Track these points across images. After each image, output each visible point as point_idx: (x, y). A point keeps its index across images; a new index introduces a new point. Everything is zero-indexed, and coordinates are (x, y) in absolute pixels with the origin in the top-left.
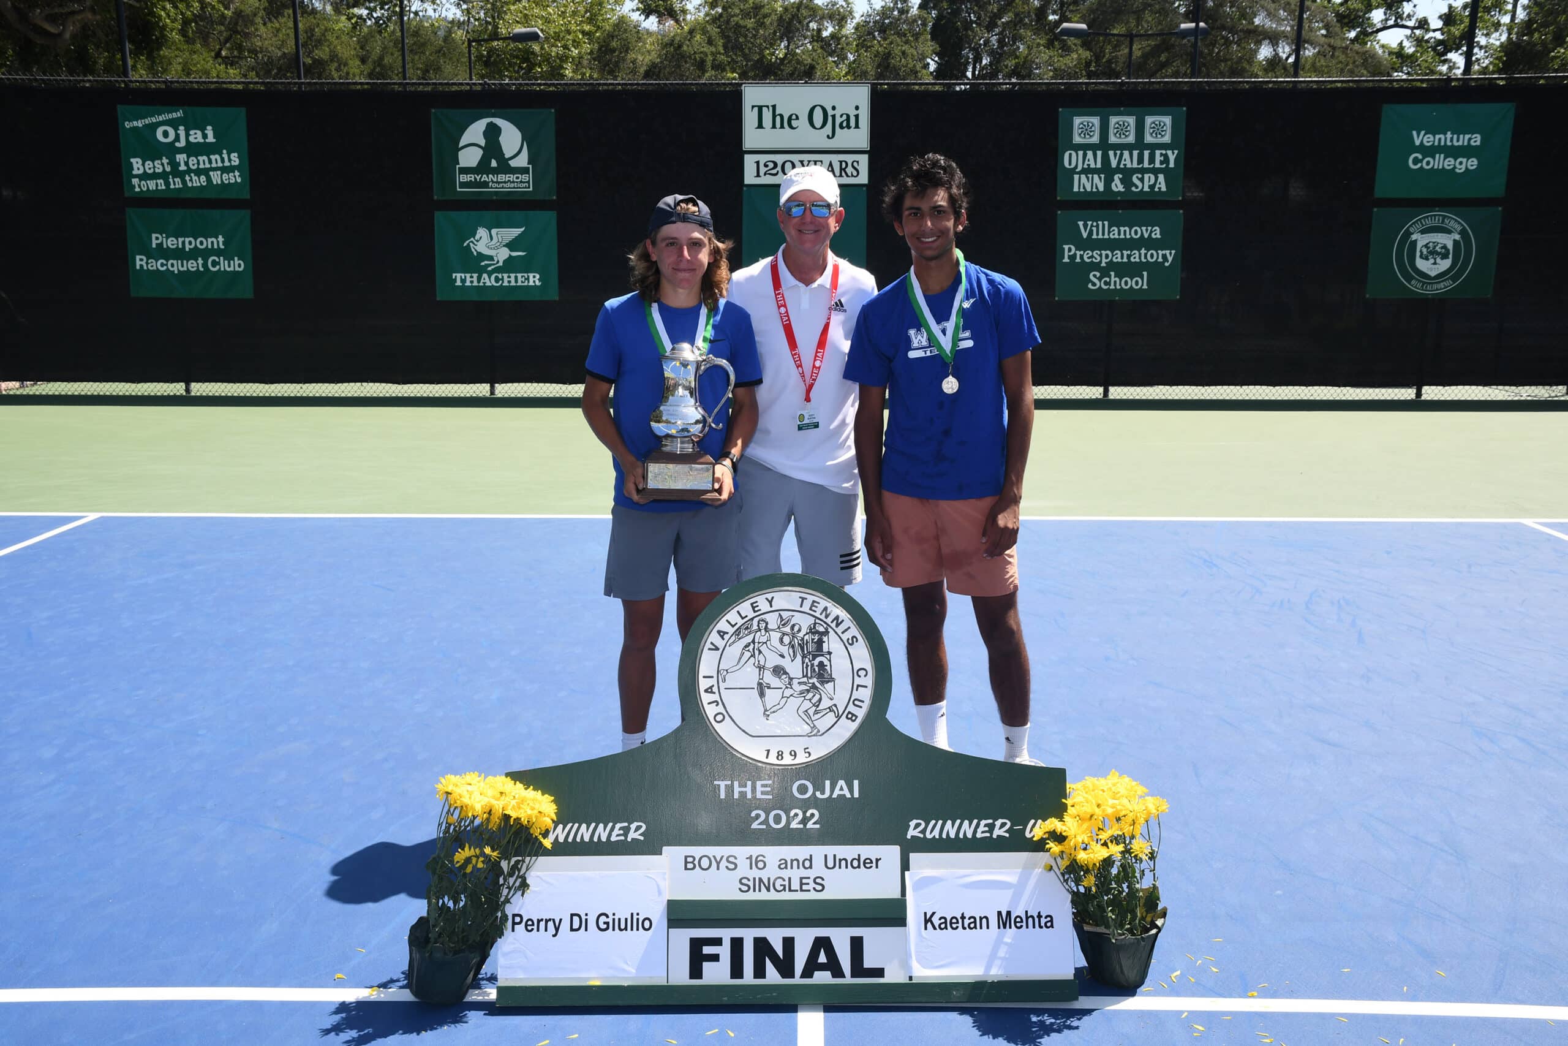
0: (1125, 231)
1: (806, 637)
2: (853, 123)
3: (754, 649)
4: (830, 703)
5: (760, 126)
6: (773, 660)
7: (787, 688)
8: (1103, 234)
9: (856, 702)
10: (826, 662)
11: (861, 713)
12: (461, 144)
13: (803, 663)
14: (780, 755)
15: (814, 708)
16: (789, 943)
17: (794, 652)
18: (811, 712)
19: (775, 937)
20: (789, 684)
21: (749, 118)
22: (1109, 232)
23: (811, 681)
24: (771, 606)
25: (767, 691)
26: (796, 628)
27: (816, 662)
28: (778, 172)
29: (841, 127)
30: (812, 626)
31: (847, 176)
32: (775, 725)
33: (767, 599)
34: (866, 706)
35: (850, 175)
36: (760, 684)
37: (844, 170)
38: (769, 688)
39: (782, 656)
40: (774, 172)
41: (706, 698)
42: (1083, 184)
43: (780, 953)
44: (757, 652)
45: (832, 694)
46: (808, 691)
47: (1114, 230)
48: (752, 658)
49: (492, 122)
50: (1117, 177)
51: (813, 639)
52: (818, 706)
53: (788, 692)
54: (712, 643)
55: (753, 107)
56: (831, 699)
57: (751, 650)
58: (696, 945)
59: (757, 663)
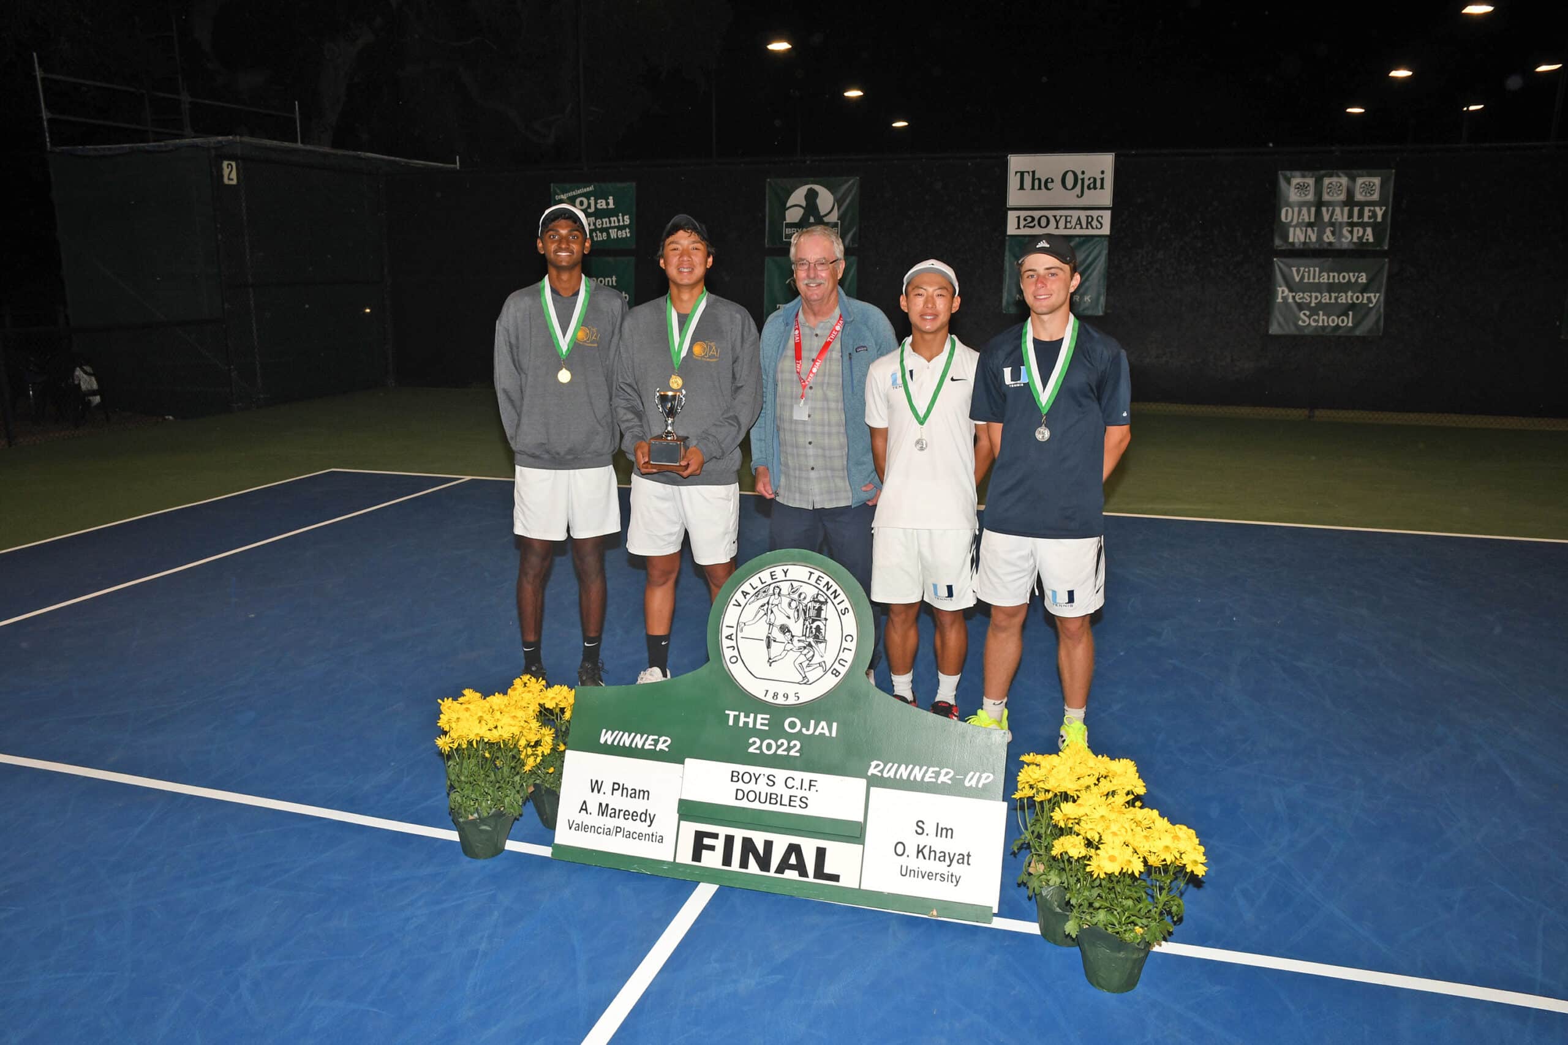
0: (1334, 276)
1: (810, 604)
2: (1098, 184)
3: (767, 609)
4: (821, 660)
5: (1022, 188)
6: (781, 620)
7: (789, 643)
8: (1314, 279)
9: (841, 662)
10: (822, 626)
11: (843, 671)
12: (788, 205)
13: (804, 625)
14: (775, 695)
15: (808, 662)
16: (768, 845)
17: (798, 615)
18: (805, 665)
19: (759, 838)
20: (791, 640)
21: (1013, 181)
22: (1319, 277)
23: (808, 640)
24: (786, 576)
25: (773, 643)
26: (802, 596)
27: (814, 625)
28: (1035, 225)
29: (1089, 188)
30: (815, 596)
31: (1092, 228)
32: (775, 671)
33: (783, 570)
34: (848, 665)
35: (1095, 227)
36: (768, 637)
37: (1090, 223)
38: (775, 641)
39: (789, 618)
40: (1032, 225)
41: (726, 643)
42: (1297, 236)
43: (761, 852)
44: (769, 612)
45: (823, 651)
46: (805, 648)
47: (1323, 276)
48: (765, 616)
49: (811, 188)
50: (1328, 231)
51: (814, 607)
52: (810, 661)
53: (789, 647)
54: (736, 600)
55: (1016, 173)
56: (822, 657)
57: (766, 610)
58: (699, 836)
59: (768, 620)
